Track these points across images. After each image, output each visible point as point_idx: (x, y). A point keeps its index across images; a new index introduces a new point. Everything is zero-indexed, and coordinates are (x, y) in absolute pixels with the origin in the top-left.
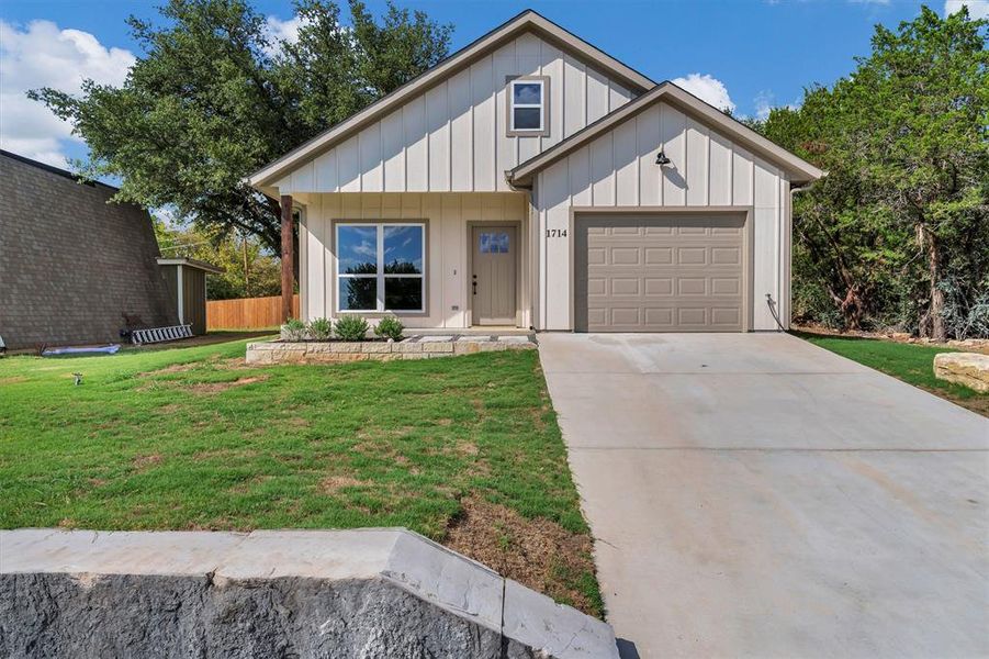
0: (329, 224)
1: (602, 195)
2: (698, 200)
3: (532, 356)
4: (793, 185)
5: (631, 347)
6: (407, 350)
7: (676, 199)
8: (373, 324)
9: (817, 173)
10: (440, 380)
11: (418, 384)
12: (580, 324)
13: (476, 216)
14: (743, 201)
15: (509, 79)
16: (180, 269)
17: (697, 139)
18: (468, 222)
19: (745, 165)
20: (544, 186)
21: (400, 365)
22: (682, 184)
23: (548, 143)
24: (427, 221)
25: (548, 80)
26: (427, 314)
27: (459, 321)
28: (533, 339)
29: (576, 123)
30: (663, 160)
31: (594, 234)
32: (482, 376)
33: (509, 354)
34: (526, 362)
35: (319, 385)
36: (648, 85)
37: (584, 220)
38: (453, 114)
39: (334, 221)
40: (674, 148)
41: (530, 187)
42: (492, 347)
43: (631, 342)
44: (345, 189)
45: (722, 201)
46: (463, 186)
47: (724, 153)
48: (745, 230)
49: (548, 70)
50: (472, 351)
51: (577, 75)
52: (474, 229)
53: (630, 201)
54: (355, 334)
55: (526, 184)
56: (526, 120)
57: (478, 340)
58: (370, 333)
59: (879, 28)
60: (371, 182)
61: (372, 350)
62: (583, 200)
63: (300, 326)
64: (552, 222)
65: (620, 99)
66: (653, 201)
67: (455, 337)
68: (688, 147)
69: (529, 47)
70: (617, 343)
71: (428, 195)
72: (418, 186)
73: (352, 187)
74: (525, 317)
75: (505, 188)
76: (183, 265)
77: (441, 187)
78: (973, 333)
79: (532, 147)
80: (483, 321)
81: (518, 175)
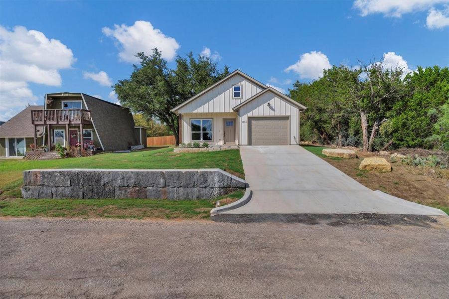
0: (189, 120)
1: (255, 113)
2: (277, 114)
3: (238, 150)
4: (300, 110)
5: (261, 149)
6: (210, 149)
7: (272, 114)
8: (201, 144)
9: (305, 108)
10: (218, 155)
11: (214, 156)
12: (250, 144)
13: (225, 117)
14: (288, 114)
15: (233, 85)
16: (141, 129)
17: (277, 99)
18: (223, 119)
19: (289, 106)
20: (241, 111)
21: (209, 153)
22: (274, 110)
23: (242, 101)
24: (213, 119)
25: (242, 85)
26: (213, 141)
27: (221, 143)
28: (239, 147)
29: (249, 96)
30: (269, 104)
31: (253, 122)
32: (227, 154)
33: (233, 150)
34: (237, 152)
35: (195, 156)
36: (266, 87)
37: (250, 119)
38: (219, 94)
39: (190, 119)
40: (272, 102)
41: (238, 111)
42: (229, 149)
43: (261, 148)
44: (194, 112)
45: (283, 114)
46: (222, 111)
47: (283, 103)
48: (289, 121)
49: (242, 83)
50: (225, 150)
51: (249, 84)
52: (224, 120)
53: (261, 114)
54: (197, 146)
55: (237, 111)
56: (237, 95)
57: (226, 147)
58: (201, 146)
59: (324, 70)
60: (200, 110)
61: (202, 149)
62: (250, 114)
63: (184, 144)
64: (243, 119)
65: (259, 90)
66: (267, 114)
67: (221, 147)
68: (275, 102)
69: (237, 78)
70: (257, 148)
71: (219, 113)
72: (211, 111)
73: (196, 111)
74: (237, 142)
75: (232, 111)
76: (142, 128)
77: (216, 111)
78: (348, 145)
79: (238, 102)
80: (227, 143)
81: (235, 109)
